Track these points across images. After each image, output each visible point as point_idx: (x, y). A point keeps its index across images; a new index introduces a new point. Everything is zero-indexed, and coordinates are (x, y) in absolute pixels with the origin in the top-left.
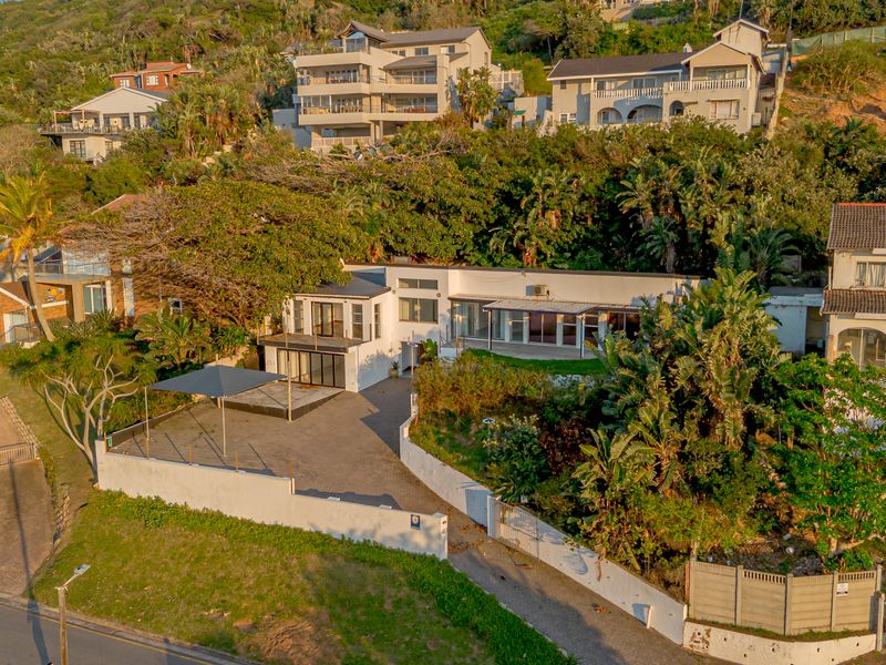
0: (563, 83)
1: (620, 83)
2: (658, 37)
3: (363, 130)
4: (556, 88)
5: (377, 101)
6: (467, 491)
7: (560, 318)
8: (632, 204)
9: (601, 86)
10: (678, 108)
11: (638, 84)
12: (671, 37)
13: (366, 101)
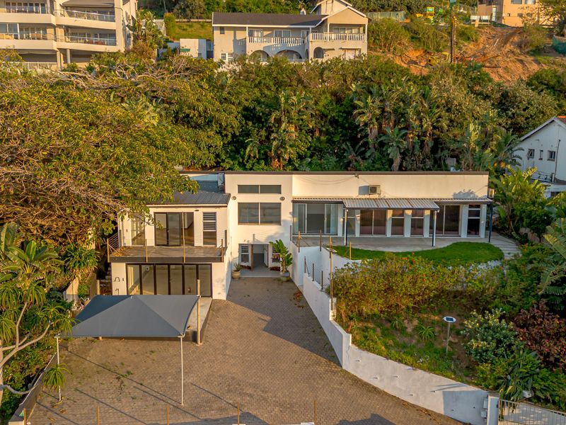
0: (222, 29)
1: (266, 33)
2: (250, 6)
3: (49, 56)
4: (217, 33)
5: (60, 32)
6: (444, 393)
7: (390, 214)
8: (364, 119)
9: (251, 34)
10: (319, 52)
11: (278, 34)
12: (258, 7)
13: (50, 31)
